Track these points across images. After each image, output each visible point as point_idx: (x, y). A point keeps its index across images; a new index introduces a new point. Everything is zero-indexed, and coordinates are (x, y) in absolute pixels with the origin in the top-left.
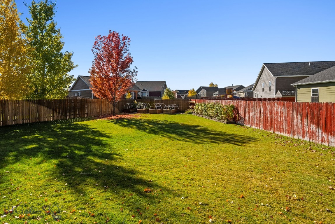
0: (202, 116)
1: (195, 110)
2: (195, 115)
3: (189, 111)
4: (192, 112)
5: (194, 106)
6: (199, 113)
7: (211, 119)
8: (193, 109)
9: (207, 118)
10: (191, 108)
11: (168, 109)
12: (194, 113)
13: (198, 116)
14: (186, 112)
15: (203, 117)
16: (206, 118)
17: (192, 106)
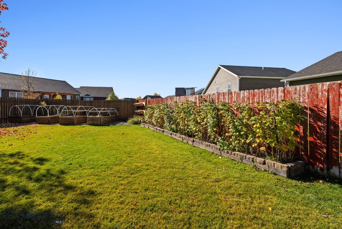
0: (163, 131)
1: (146, 117)
2: (147, 127)
3: (136, 119)
4: (140, 121)
5: (144, 111)
6: (153, 124)
7: (190, 143)
8: (142, 115)
9: (178, 136)
10: (138, 114)
11: (98, 116)
12: (144, 122)
13: (152, 129)
14: (130, 121)
15: (165, 133)
16: (173, 136)
17: (139, 111)
